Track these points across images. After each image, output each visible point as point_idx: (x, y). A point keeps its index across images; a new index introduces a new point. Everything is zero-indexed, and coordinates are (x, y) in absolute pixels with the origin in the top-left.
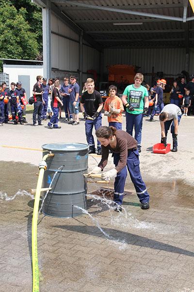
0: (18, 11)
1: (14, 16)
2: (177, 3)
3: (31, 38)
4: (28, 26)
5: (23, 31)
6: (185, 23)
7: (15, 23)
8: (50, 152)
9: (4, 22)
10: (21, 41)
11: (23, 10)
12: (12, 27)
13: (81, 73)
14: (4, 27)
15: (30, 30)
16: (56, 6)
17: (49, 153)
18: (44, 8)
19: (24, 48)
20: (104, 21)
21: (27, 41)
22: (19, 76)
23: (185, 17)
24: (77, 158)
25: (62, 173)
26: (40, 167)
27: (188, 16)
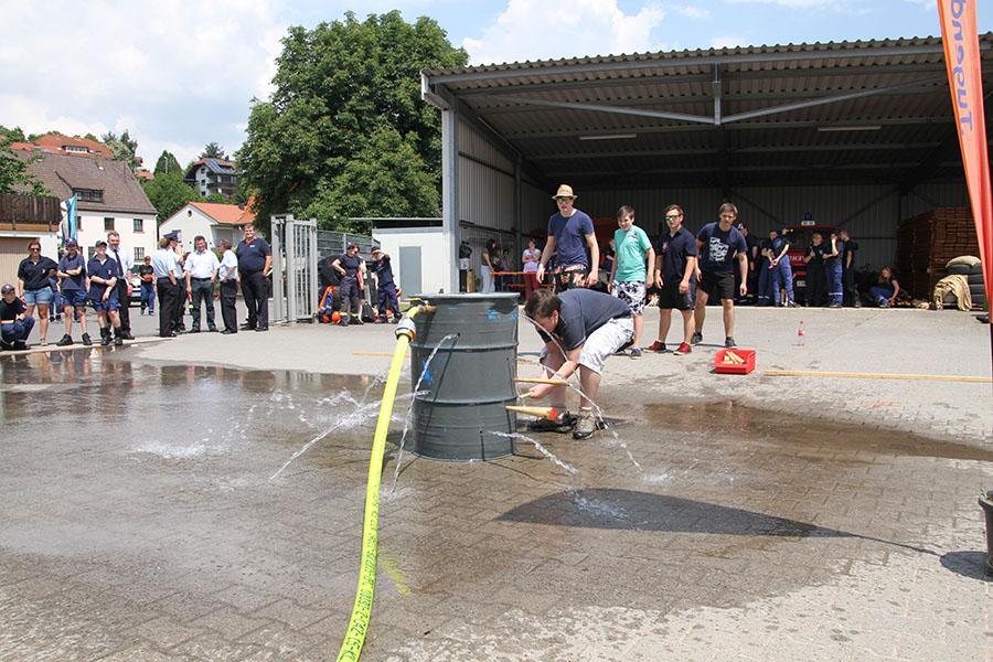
0: (404, 137)
1: (396, 146)
2: (701, 93)
3: (424, 183)
4: (421, 163)
5: (411, 172)
6: (718, 127)
7: (397, 158)
8: (426, 302)
9: (377, 157)
10: (408, 189)
11: (412, 135)
12: (390, 165)
13: (518, 235)
14: (378, 166)
15: (424, 169)
16: (470, 108)
17: (424, 304)
18: (445, 110)
19: (413, 200)
20: (552, 134)
21: (418, 188)
22: (400, 248)
23: (717, 116)
24: (490, 317)
25: (453, 353)
26: (398, 332)
27: (724, 113)
